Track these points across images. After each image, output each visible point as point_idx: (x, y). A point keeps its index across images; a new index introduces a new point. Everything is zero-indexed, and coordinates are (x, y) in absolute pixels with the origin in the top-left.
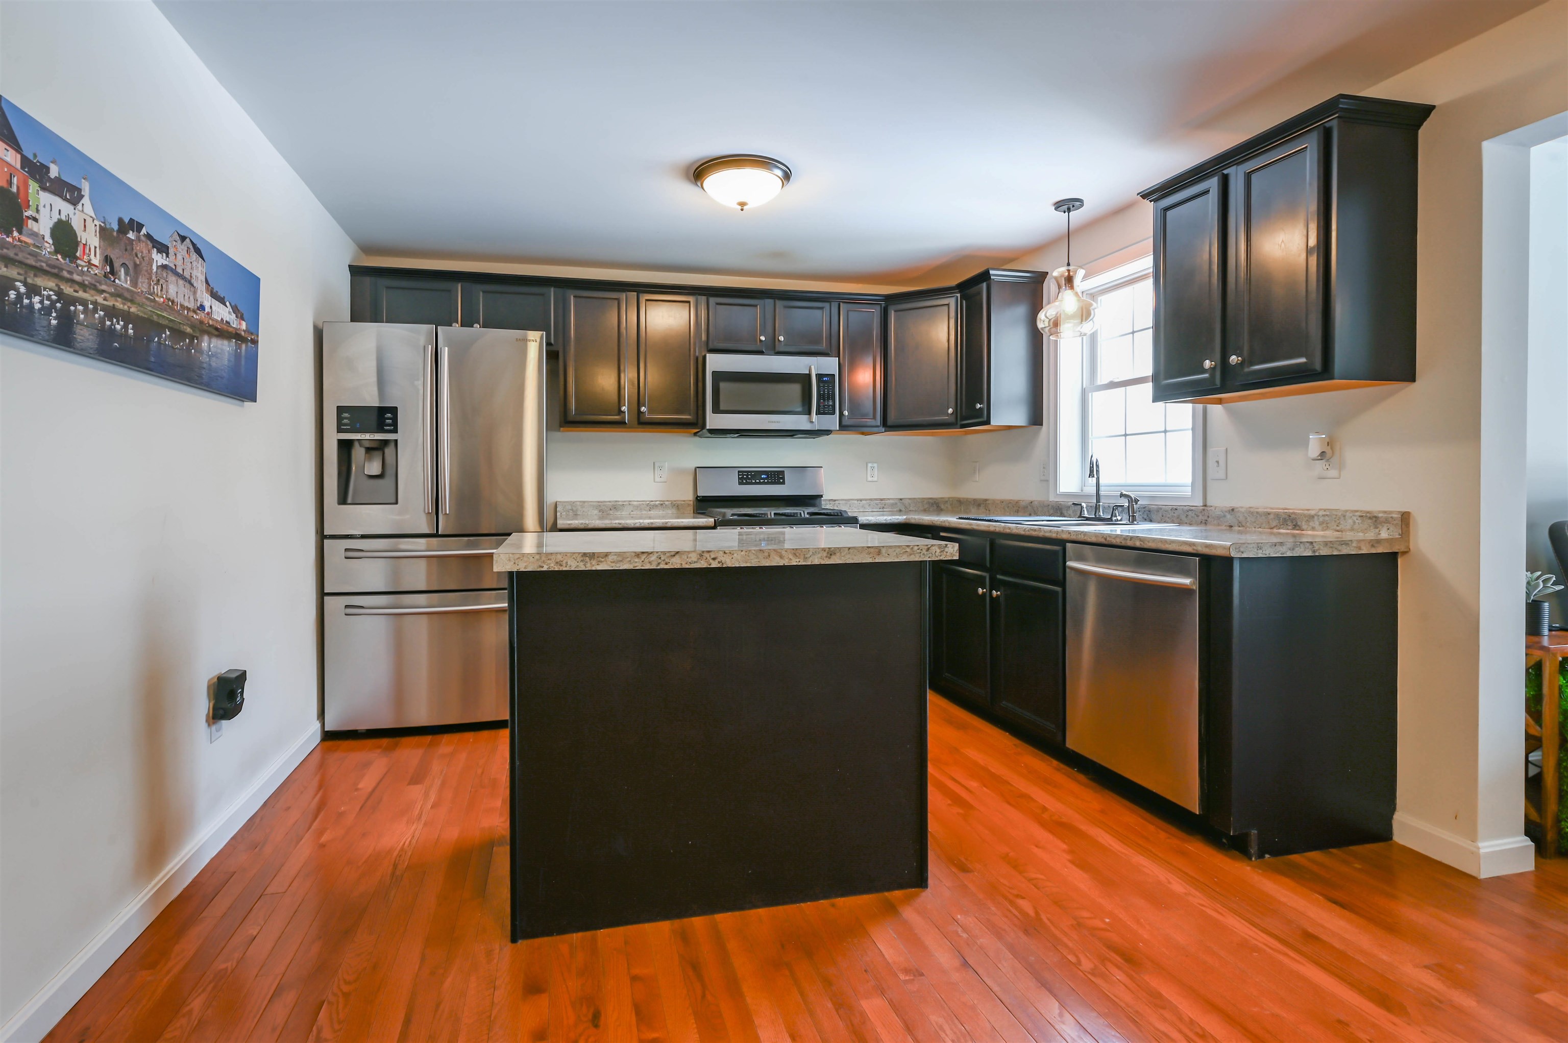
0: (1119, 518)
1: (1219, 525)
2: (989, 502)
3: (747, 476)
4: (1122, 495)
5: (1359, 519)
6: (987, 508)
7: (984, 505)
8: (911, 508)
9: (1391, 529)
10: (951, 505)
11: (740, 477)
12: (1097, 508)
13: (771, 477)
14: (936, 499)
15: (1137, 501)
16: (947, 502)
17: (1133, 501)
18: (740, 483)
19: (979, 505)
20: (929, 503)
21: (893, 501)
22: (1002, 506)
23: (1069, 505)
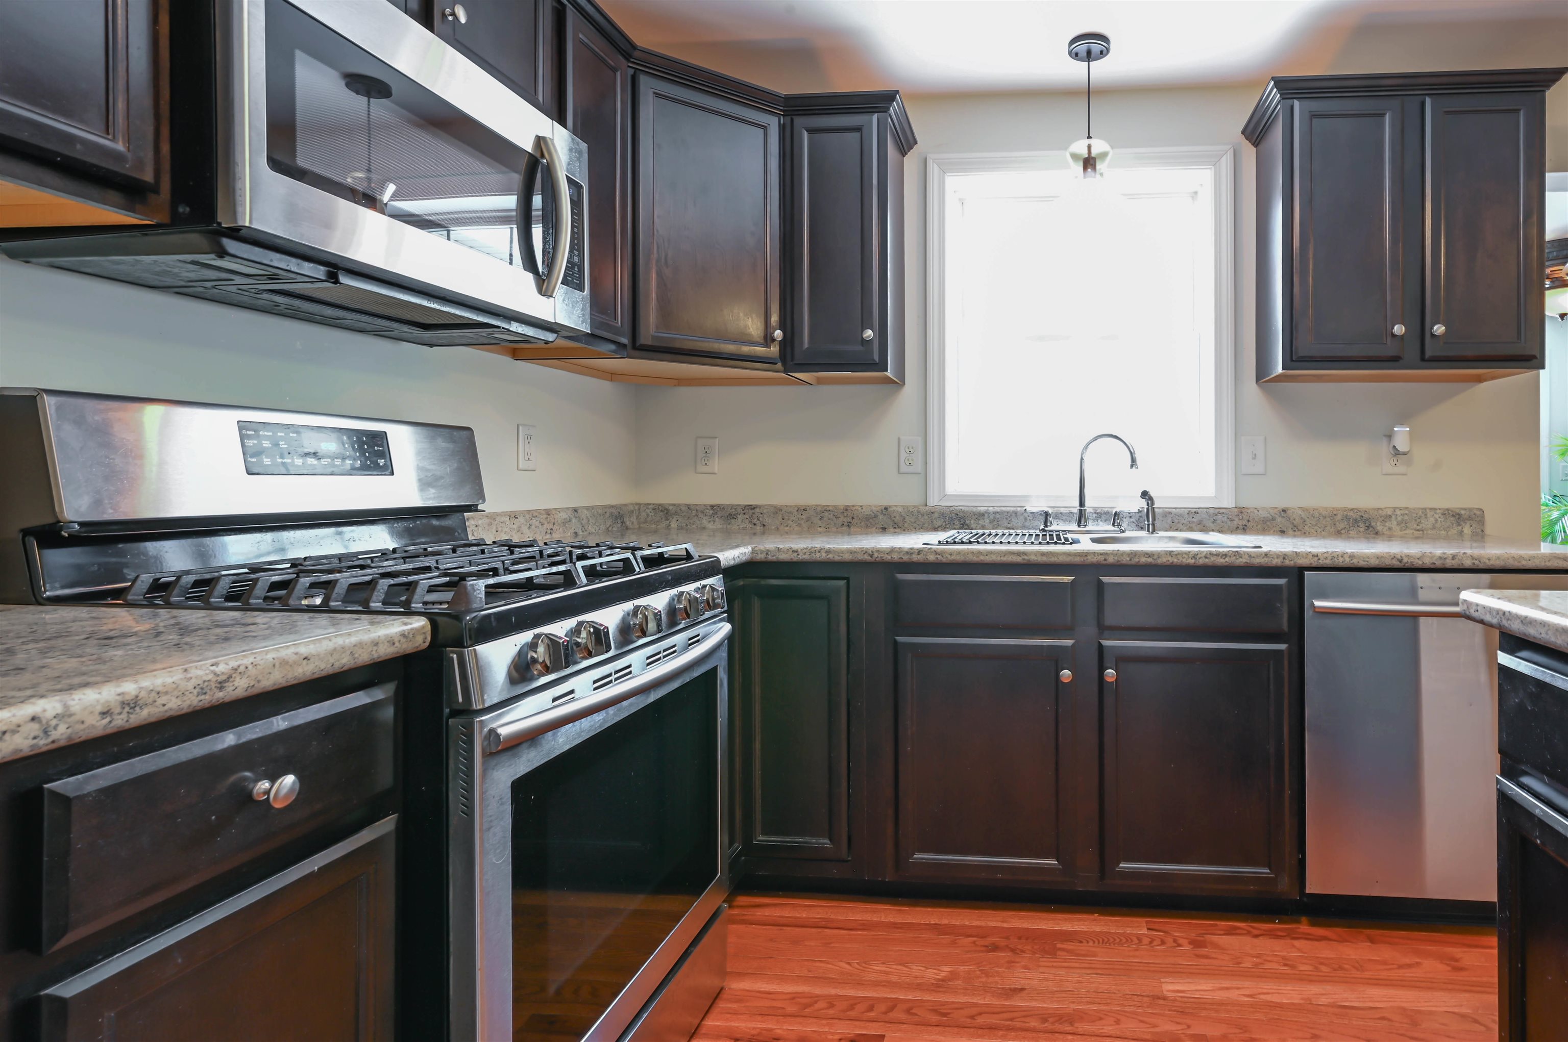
5: (1442, 517)
9: (1474, 526)
12: (1082, 515)
16: (632, 511)
18: (248, 473)
21: (564, 515)
22: (803, 517)
23: (987, 512)
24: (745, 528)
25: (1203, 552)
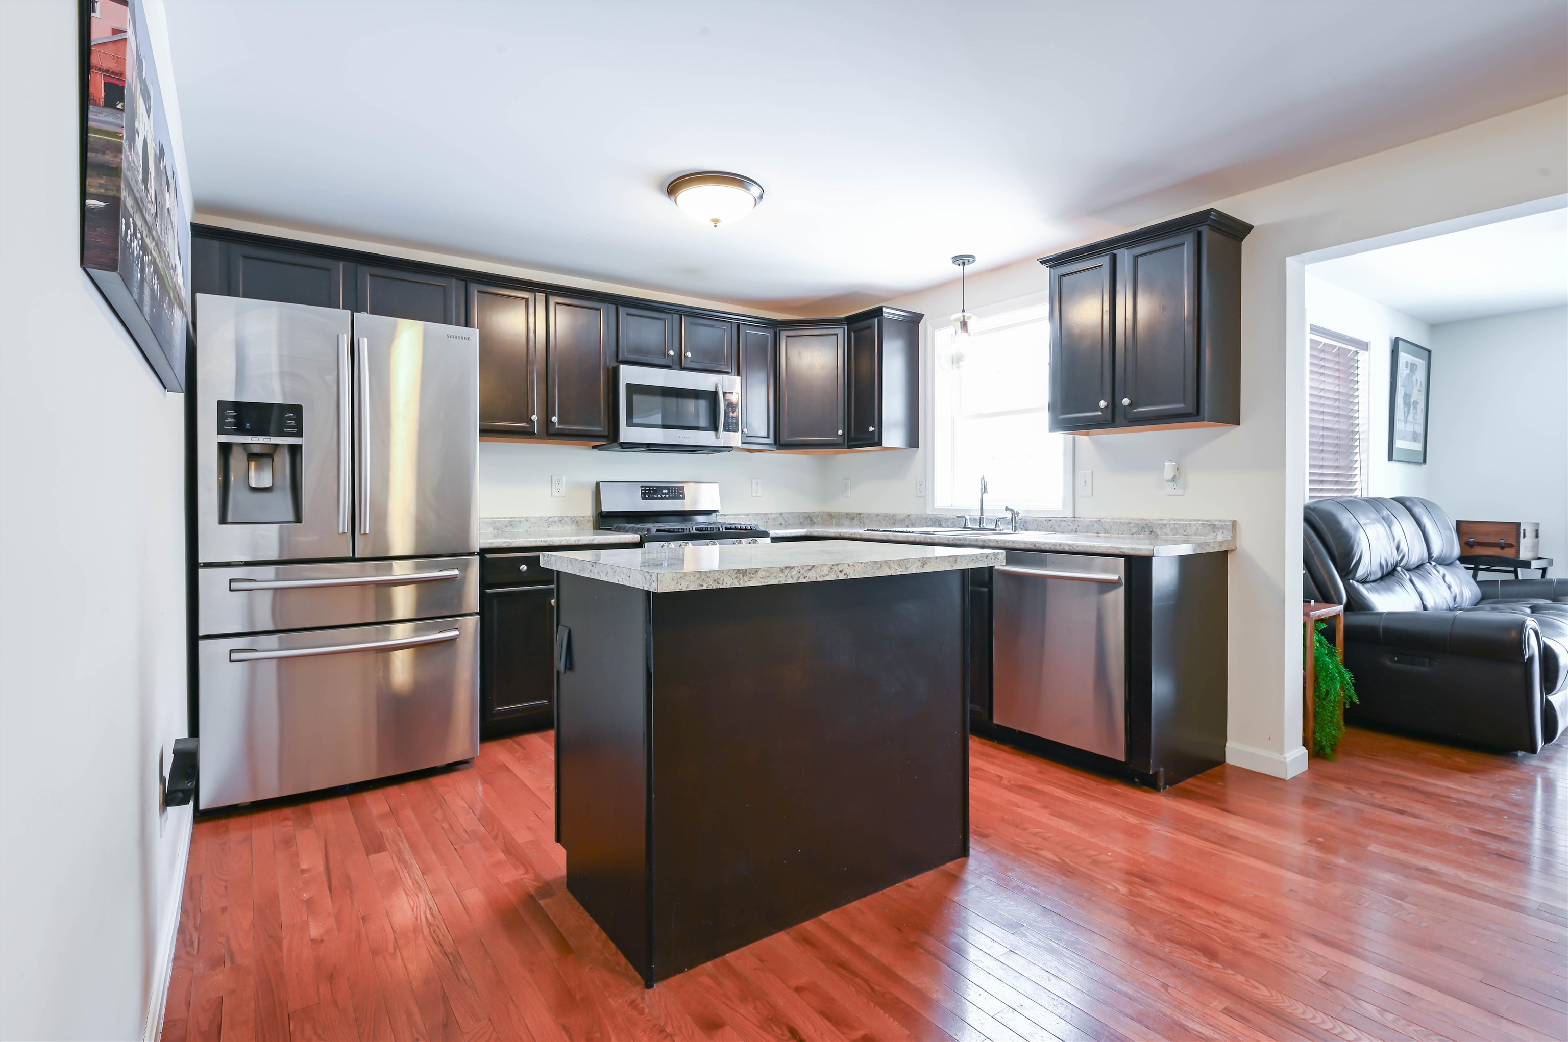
0: (1001, 528)
1: (1087, 532)
2: (864, 516)
3: (649, 490)
4: (1007, 509)
5: (1201, 526)
6: (861, 521)
7: (858, 518)
8: (790, 522)
9: (1225, 533)
10: (822, 518)
11: (643, 491)
12: (981, 520)
13: (672, 492)
14: (810, 513)
15: (1018, 514)
16: (818, 515)
17: (1015, 514)
18: (643, 498)
19: (853, 519)
20: (803, 516)
21: (774, 516)
22: (878, 519)
23: (950, 518)
24: (857, 525)
25: (952, 537)
